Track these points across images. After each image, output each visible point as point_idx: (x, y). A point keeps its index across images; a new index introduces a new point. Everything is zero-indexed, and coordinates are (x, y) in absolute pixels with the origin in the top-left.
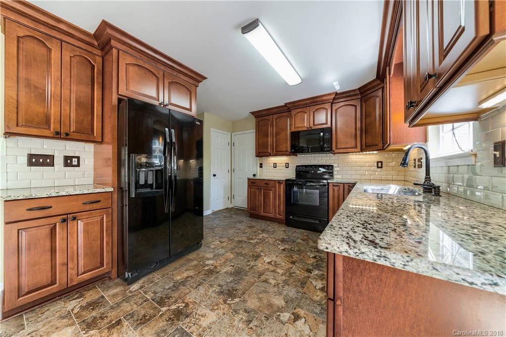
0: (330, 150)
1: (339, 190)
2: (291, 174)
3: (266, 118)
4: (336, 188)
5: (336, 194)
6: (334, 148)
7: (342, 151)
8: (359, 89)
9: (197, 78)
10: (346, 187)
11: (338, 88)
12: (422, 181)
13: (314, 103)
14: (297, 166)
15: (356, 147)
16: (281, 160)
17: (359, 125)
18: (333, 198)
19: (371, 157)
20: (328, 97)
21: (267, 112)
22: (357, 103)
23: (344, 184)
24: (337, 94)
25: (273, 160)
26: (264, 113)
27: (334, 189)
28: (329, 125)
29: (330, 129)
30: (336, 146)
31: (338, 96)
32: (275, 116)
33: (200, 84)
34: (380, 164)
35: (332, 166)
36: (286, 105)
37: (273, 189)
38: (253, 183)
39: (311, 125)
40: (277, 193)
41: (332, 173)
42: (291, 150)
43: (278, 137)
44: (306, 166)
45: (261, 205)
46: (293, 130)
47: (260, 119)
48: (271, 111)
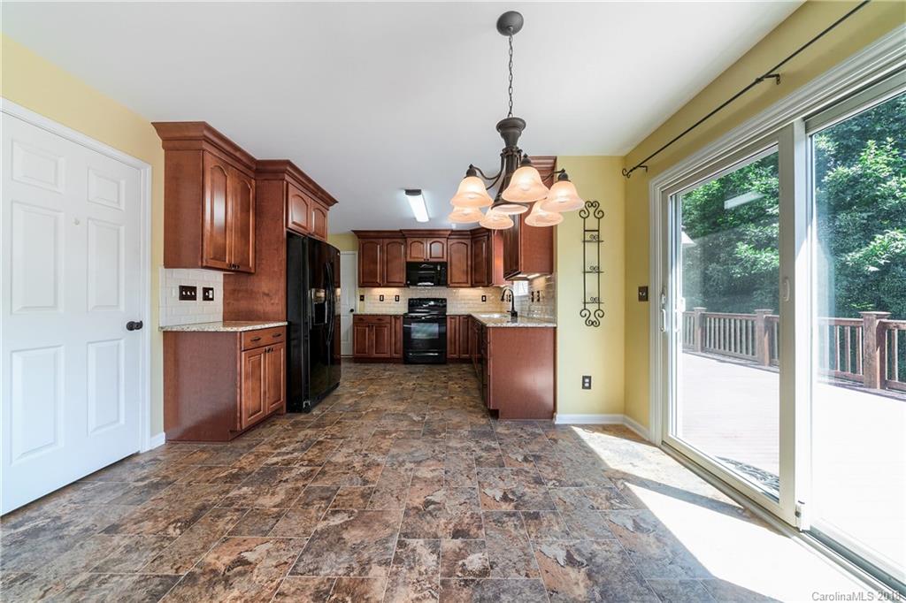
0: (445, 284)
2: (401, 308)
3: (374, 240)
4: (453, 320)
6: (449, 282)
7: (456, 285)
8: (471, 231)
9: (329, 201)
10: (462, 319)
11: (454, 227)
12: (511, 310)
13: (430, 234)
14: (410, 300)
15: (468, 283)
16: (390, 292)
17: (469, 263)
18: (451, 326)
19: (478, 292)
20: (445, 233)
21: (376, 234)
22: (468, 242)
23: (459, 315)
24: (452, 231)
25: (378, 291)
26: (372, 234)
27: (451, 322)
28: (445, 260)
29: (446, 263)
30: (451, 281)
31: (453, 232)
32: (387, 241)
33: (331, 208)
34: (484, 299)
35: (445, 300)
36: (401, 231)
37: (389, 325)
38: (361, 319)
39: (428, 257)
40: (393, 330)
41: (445, 306)
42: (407, 281)
43: (389, 265)
44: (420, 299)
45: (372, 345)
46: (409, 260)
47: (366, 240)
48: (380, 235)
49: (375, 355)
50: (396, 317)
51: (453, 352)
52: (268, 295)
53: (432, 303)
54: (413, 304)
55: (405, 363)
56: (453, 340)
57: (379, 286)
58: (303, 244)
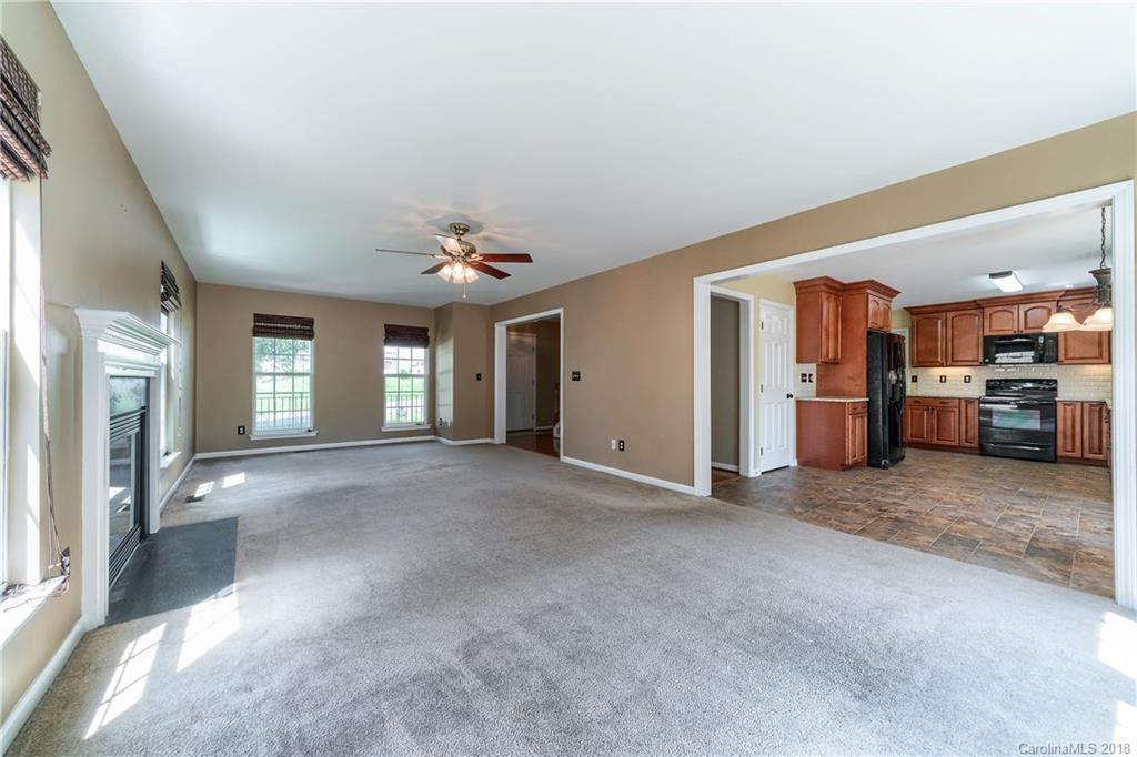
0: (1055, 360)
1: (1073, 411)
2: (975, 391)
3: (933, 315)
4: (1069, 408)
5: (1069, 415)
6: (1061, 357)
7: (1074, 361)
9: (893, 294)
10: (1086, 406)
13: (1025, 300)
14: (988, 381)
15: (1101, 357)
16: (955, 373)
18: (1065, 419)
20: (1052, 295)
21: (936, 309)
23: (1082, 402)
24: (1067, 291)
25: (938, 372)
27: (1065, 410)
29: (1056, 335)
30: (1066, 354)
31: (1068, 293)
32: (951, 315)
35: (1056, 381)
36: (974, 301)
37: (957, 410)
38: (918, 402)
39: (1022, 327)
40: (963, 415)
41: (1055, 389)
42: (984, 359)
43: (956, 342)
44: (1006, 380)
45: (932, 431)
46: (987, 333)
47: (921, 316)
48: (940, 309)
49: (935, 441)
50: (968, 401)
51: (1070, 448)
52: (852, 378)
53: (1029, 385)
54: (993, 387)
55: (982, 455)
56: (1069, 433)
57: (942, 365)
58: (882, 338)
